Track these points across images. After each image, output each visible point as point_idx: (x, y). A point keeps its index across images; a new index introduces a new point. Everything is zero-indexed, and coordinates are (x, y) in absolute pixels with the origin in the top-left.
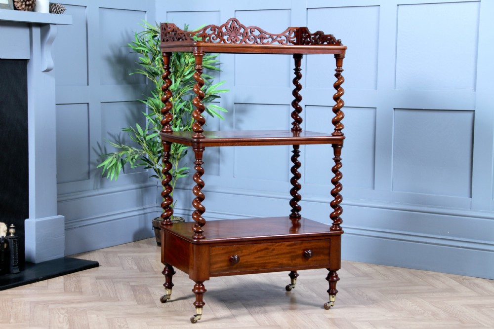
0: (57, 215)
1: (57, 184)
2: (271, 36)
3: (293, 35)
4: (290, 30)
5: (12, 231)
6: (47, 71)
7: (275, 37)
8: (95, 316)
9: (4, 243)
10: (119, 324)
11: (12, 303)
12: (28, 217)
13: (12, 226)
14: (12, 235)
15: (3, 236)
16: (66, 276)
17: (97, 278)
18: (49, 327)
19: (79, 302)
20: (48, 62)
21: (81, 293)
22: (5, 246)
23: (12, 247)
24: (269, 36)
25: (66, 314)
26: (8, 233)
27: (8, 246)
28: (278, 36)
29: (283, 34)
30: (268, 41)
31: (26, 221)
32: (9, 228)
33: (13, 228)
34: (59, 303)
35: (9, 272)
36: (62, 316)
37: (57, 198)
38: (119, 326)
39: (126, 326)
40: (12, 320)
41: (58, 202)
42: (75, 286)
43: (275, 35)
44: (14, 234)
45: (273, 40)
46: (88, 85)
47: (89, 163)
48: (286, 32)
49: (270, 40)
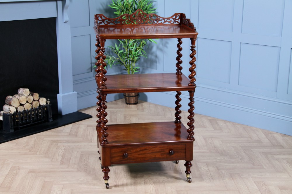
0: (73, 91)
1: (73, 76)
2: (164, 19)
3: (178, 18)
4: (176, 15)
5: (48, 102)
6: (66, 22)
7: (166, 20)
8: (76, 152)
9: (45, 108)
10: (85, 158)
11: (43, 141)
12: (59, 93)
13: (49, 100)
14: (49, 104)
15: (44, 105)
16: (74, 123)
17: (88, 126)
18: (53, 158)
19: (73, 142)
20: (66, 18)
21: (76, 136)
22: (46, 109)
23: (49, 110)
24: (162, 19)
25: (63, 150)
26: (47, 103)
27: (47, 109)
28: (168, 19)
29: (172, 17)
30: (162, 22)
31: (58, 95)
32: (47, 101)
33: (49, 101)
34: (63, 142)
35: (48, 121)
36: (61, 151)
37: (73, 83)
38: (85, 160)
39: (88, 160)
40: (38, 153)
41: (73, 84)
42: (75, 130)
43: (166, 18)
44: (49, 103)
45: (165, 22)
46: (90, 25)
47: (91, 63)
48: (173, 16)
49: (163, 21)
